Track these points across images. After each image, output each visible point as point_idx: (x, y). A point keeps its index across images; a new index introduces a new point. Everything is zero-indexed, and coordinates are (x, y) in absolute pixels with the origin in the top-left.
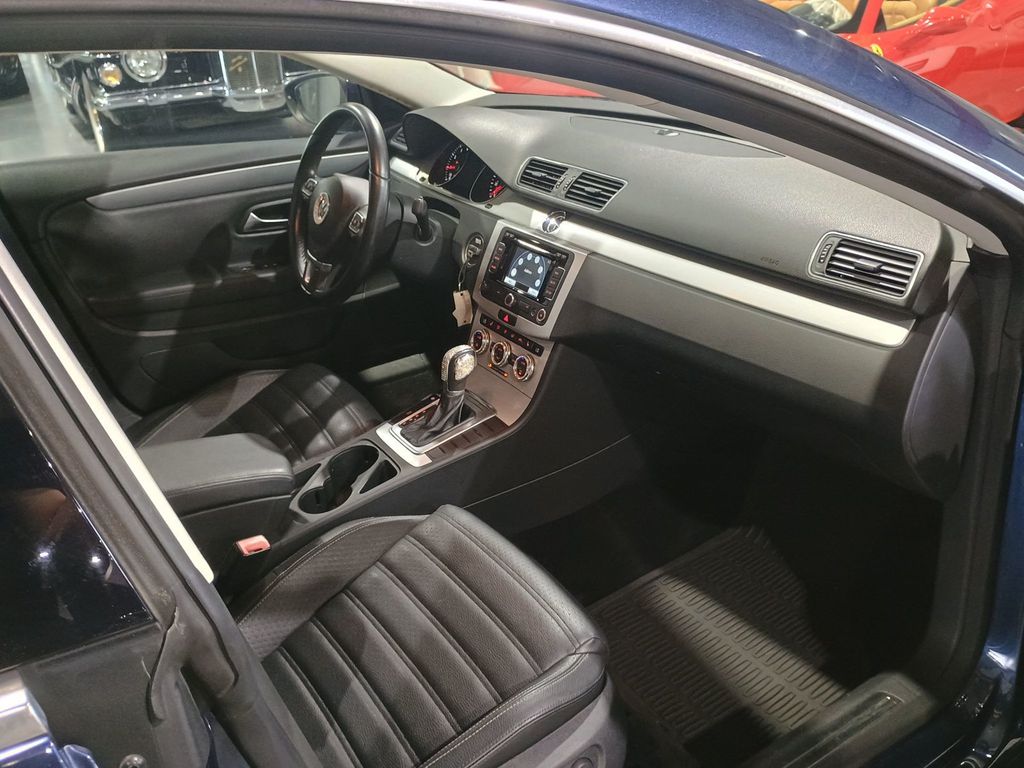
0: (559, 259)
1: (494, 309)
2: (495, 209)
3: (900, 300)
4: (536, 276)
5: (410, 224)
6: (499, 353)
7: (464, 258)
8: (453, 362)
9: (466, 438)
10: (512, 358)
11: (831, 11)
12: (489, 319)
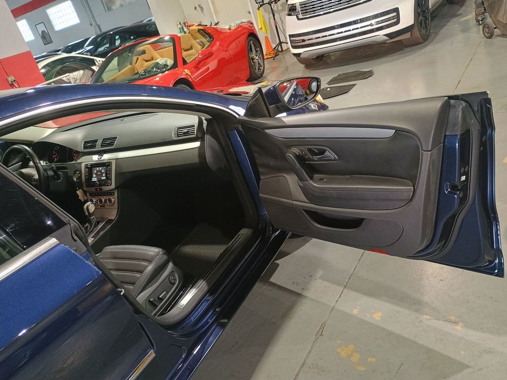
0: (107, 165)
1: (93, 189)
2: (79, 161)
3: (194, 136)
4: (102, 173)
5: (51, 176)
6: (101, 201)
7: (75, 179)
8: (87, 208)
9: (102, 229)
10: (105, 200)
11: (166, 62)
12: (92, 194)
